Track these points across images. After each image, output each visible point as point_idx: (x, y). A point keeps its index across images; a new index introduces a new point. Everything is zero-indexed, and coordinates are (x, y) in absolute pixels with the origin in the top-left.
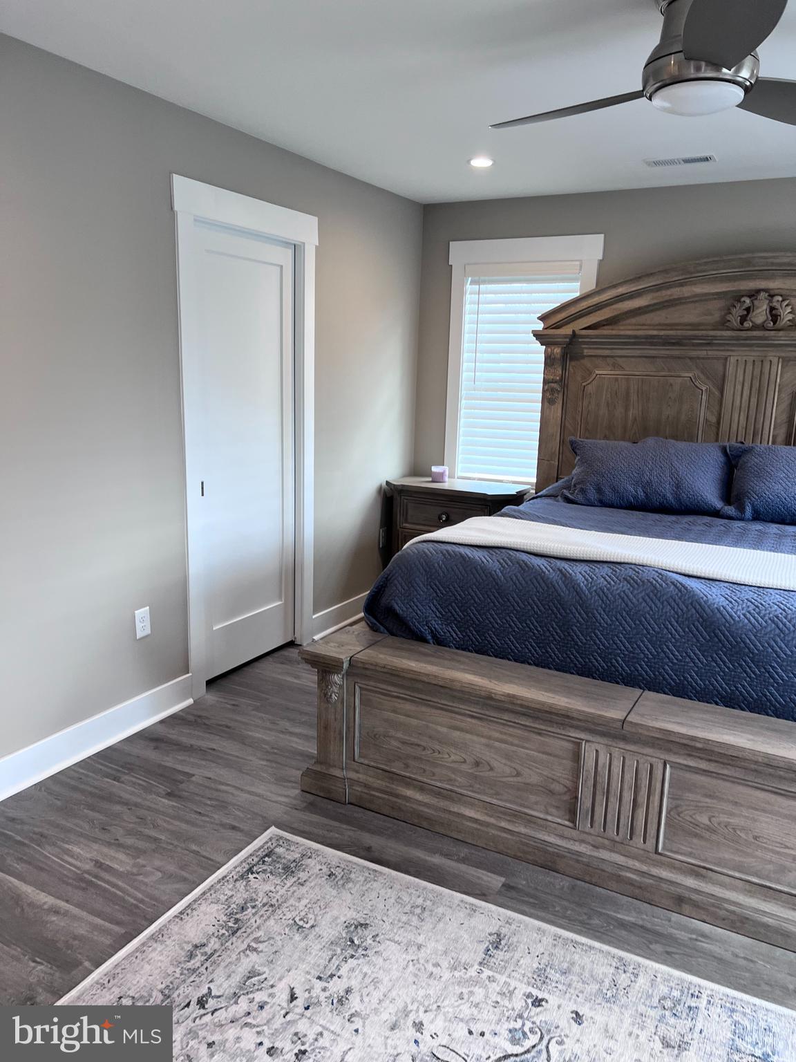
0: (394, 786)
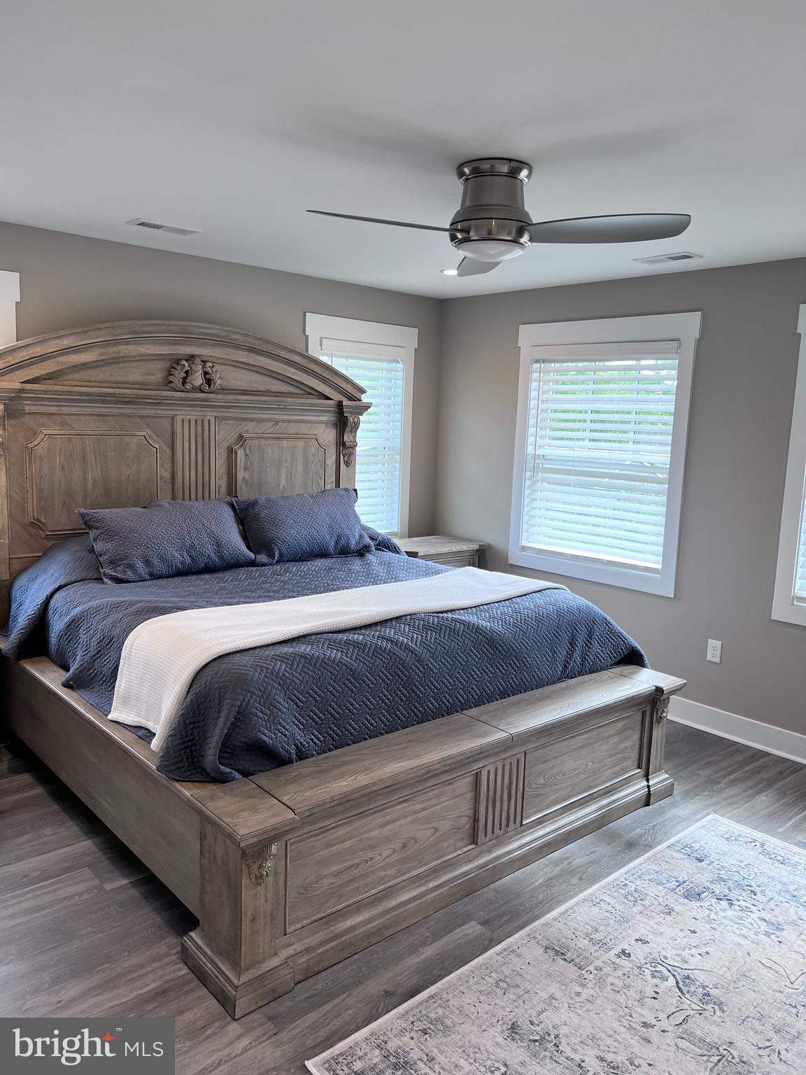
0: (333, 928)
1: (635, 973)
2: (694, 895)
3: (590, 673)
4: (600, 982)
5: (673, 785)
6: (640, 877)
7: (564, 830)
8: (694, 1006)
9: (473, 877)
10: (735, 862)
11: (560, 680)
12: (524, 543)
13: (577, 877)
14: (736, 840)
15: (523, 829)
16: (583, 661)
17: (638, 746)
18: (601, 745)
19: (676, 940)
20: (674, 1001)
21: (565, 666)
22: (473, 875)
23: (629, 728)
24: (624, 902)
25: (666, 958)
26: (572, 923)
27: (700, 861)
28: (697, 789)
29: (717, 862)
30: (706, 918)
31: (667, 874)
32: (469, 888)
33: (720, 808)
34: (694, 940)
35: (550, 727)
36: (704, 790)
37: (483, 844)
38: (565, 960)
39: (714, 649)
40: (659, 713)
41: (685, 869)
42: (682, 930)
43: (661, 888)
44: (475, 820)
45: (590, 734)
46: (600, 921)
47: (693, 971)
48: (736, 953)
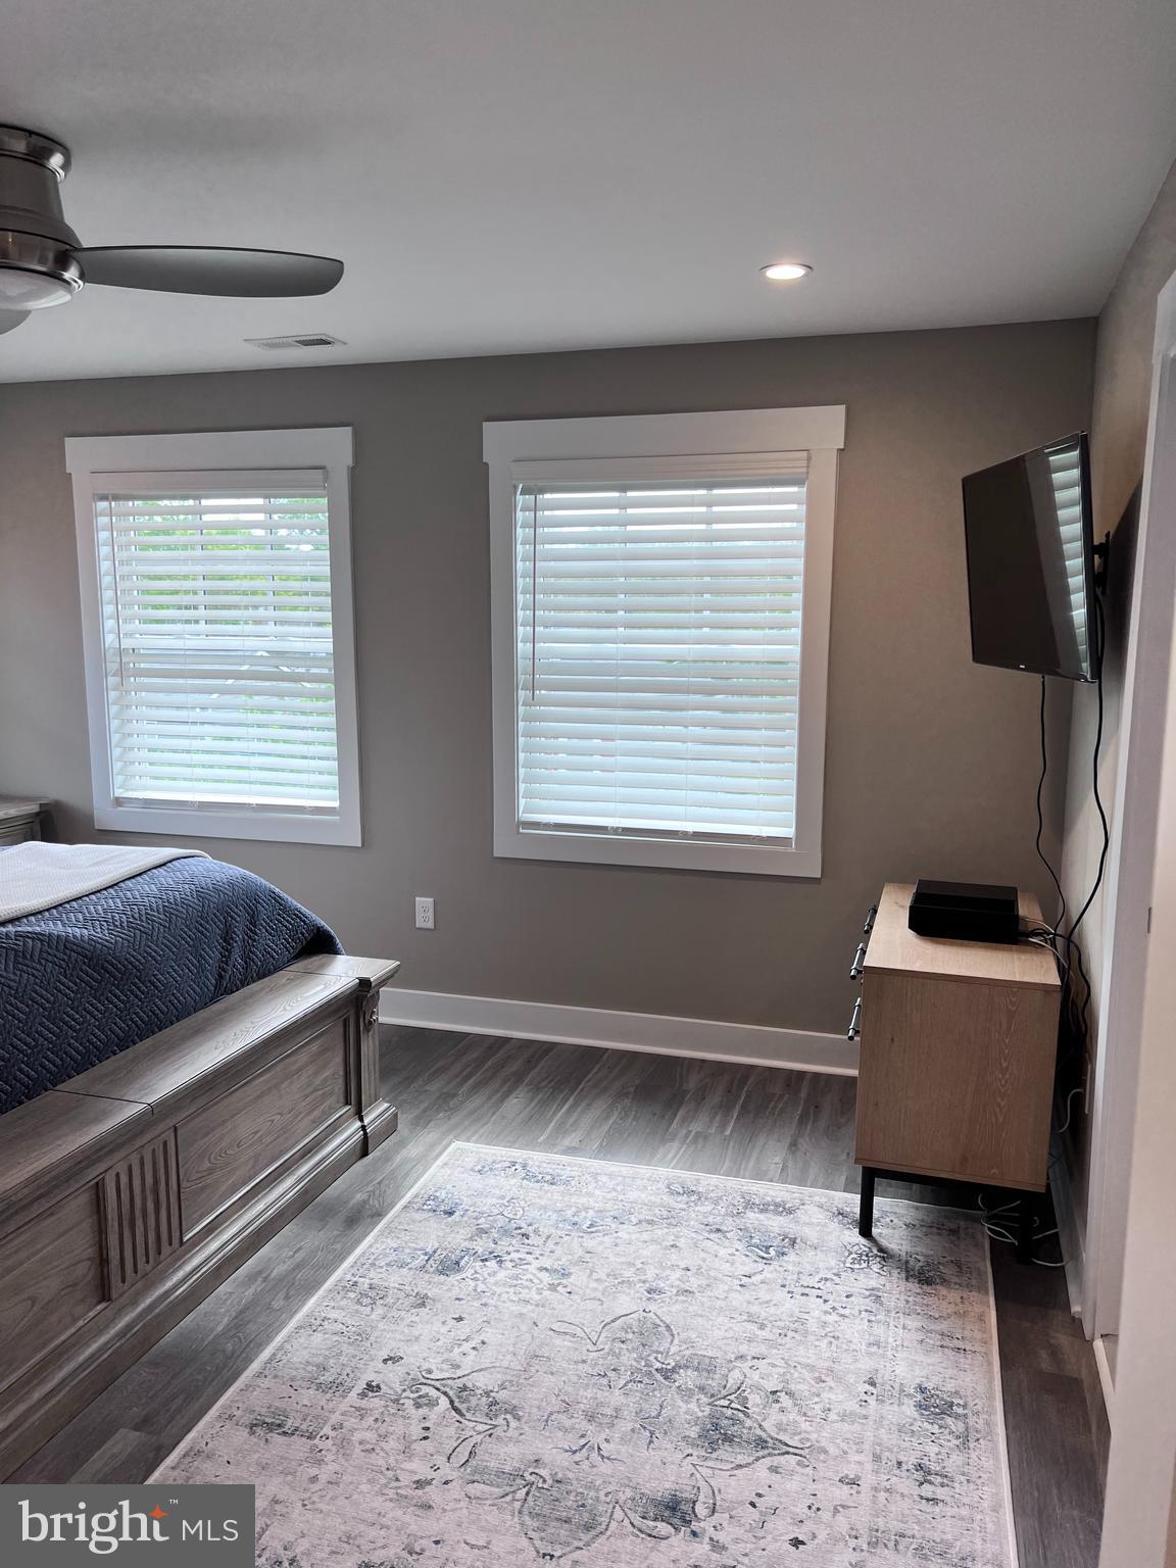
1: (392, 1411)
2: (450, 1266)
3: (259, 979)
4: (343, 1445)
5: (396, 1115)
6: (373, 1264)
7: (250, 1230)
8: (481, 1427)
9: (109, 1356)
10: (494, 1201)
11: (214, 999)
12: (119, 793)
13: (282, 1295)
14: (491, 1169)
15: (185, 1248)
16: (246, 963)
17: (341, 1073)
18: (291, 1083)
19: (438, 1340)
20: (451, 1431)
21: (221, 976)
22: (109, 1353)
23: (326, 1050)
24: (357, 1311)
25: (430, 1371)
26: (286, 1370)
27: (450, 1213)
28: (427, 1113)
29: (472, 1209)
30: (473, 1293)
31: (409, 1247)
32: (106, 1375)
33: (462, 1131)
34: (464, 1329)
35: (210, 1077)
36: (438, 1111)
37: (121, 1295)
38: (285, 1433)
39: (424, 910)
40: (367, 1017)
41: (433, 1235)
42: (444, 1323)
43: (404, 1271)
44: (103, 1260)
45: (273, 1072)
46: (327, 1353)
47: (470, 1377)
48: (518, 1327)
